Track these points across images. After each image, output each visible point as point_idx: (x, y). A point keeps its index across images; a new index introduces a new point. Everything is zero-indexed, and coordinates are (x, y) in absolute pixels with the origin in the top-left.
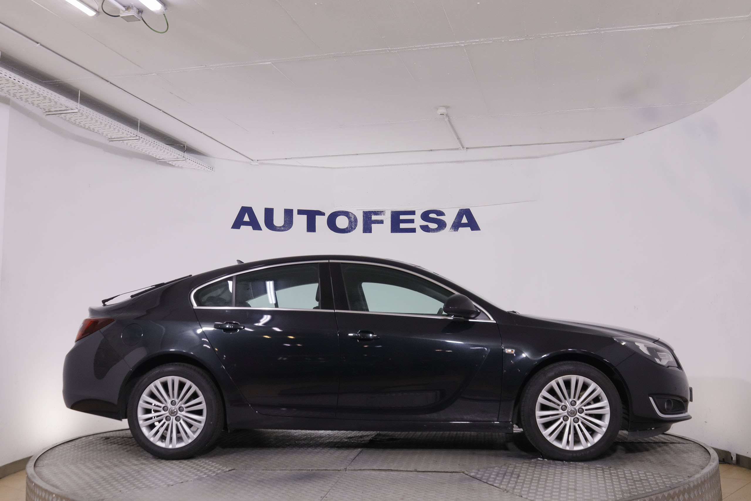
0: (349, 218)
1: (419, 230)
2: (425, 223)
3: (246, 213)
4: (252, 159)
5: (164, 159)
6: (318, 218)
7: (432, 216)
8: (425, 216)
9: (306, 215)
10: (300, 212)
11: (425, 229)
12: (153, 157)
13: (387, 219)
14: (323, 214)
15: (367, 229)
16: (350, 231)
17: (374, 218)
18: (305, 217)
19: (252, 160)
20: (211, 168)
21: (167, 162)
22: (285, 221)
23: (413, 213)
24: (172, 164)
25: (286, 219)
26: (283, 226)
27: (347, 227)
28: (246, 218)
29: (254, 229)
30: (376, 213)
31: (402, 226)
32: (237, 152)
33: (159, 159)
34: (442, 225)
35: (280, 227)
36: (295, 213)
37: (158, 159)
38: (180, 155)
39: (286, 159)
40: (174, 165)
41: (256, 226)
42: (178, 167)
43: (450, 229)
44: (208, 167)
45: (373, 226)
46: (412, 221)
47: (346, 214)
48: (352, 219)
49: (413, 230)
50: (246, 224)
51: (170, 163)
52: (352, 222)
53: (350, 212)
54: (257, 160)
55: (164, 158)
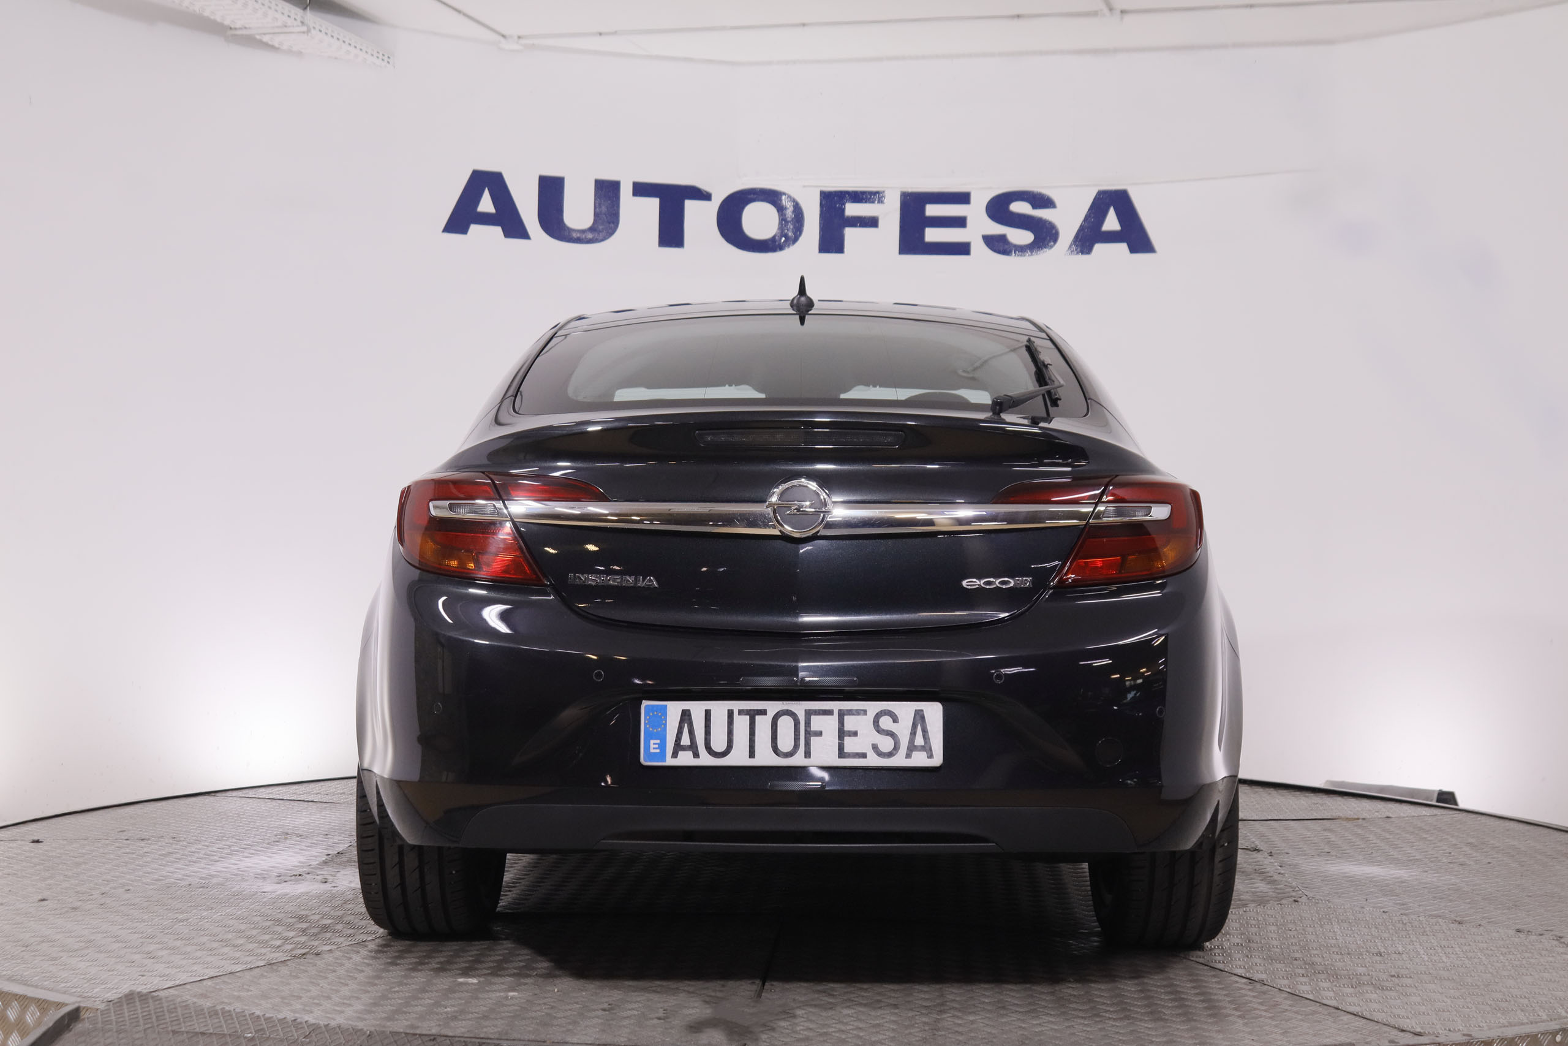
0: (781, 209)
1: (979, 248)
2: (997, 229)
3: (487, 189)
4: (504, 33)
5: (246, 28)
6: (691, 207)
7: (1019, 207)
8: (999, 208)
9: (655, 196)
10: (641, 190)
11: (997, 244)
12: (214, 22)
13: (889, 213)
14: (706, 196)
15: (831, 242)
16: (781, 248)
17: (852, 209)
18: (652, 205)
19: (504, 36)
20: (386, 58)
21: (258, 37)
22: (596, 215)
23: (963, 198)
24: (270, 43)
25: (600, 207)
26: (592, 229)
27: (774, 237)
28: (486, 205)
29: (508, 234)
30: (859, 197)
31: (932, 235)
32: (459, 11)
33: (232, 26)
34: (1045, 234)
35: (583, 231)
36: (626, 191)
37: (231, 28)
38: (293, 16)
39: (600, 34)
40: (277, 45)
41: (514, 228)
42: (290, 52)
43: (1070, 247)
44: (375, 54)
45: (851, 234)
46: (960, 222)
47: (771, 197)
48: (789, 213)
49: (962, 249)
50: (485, 219)
51: (266, 39)
52: (787, 222)
53: (784, 194)
54: (519, 37)
55: (247, 26)
